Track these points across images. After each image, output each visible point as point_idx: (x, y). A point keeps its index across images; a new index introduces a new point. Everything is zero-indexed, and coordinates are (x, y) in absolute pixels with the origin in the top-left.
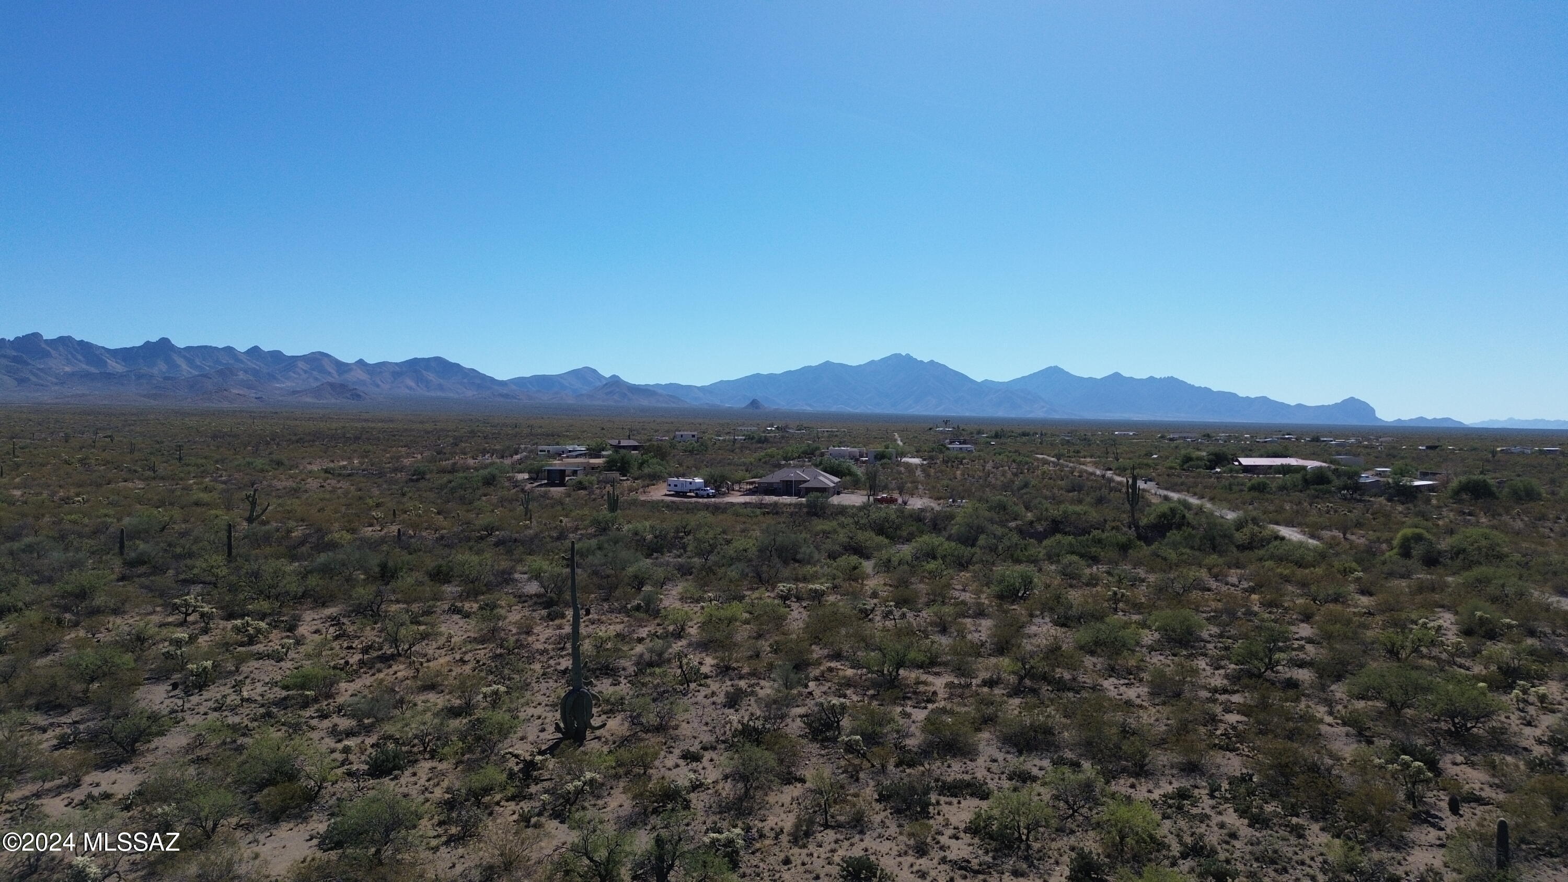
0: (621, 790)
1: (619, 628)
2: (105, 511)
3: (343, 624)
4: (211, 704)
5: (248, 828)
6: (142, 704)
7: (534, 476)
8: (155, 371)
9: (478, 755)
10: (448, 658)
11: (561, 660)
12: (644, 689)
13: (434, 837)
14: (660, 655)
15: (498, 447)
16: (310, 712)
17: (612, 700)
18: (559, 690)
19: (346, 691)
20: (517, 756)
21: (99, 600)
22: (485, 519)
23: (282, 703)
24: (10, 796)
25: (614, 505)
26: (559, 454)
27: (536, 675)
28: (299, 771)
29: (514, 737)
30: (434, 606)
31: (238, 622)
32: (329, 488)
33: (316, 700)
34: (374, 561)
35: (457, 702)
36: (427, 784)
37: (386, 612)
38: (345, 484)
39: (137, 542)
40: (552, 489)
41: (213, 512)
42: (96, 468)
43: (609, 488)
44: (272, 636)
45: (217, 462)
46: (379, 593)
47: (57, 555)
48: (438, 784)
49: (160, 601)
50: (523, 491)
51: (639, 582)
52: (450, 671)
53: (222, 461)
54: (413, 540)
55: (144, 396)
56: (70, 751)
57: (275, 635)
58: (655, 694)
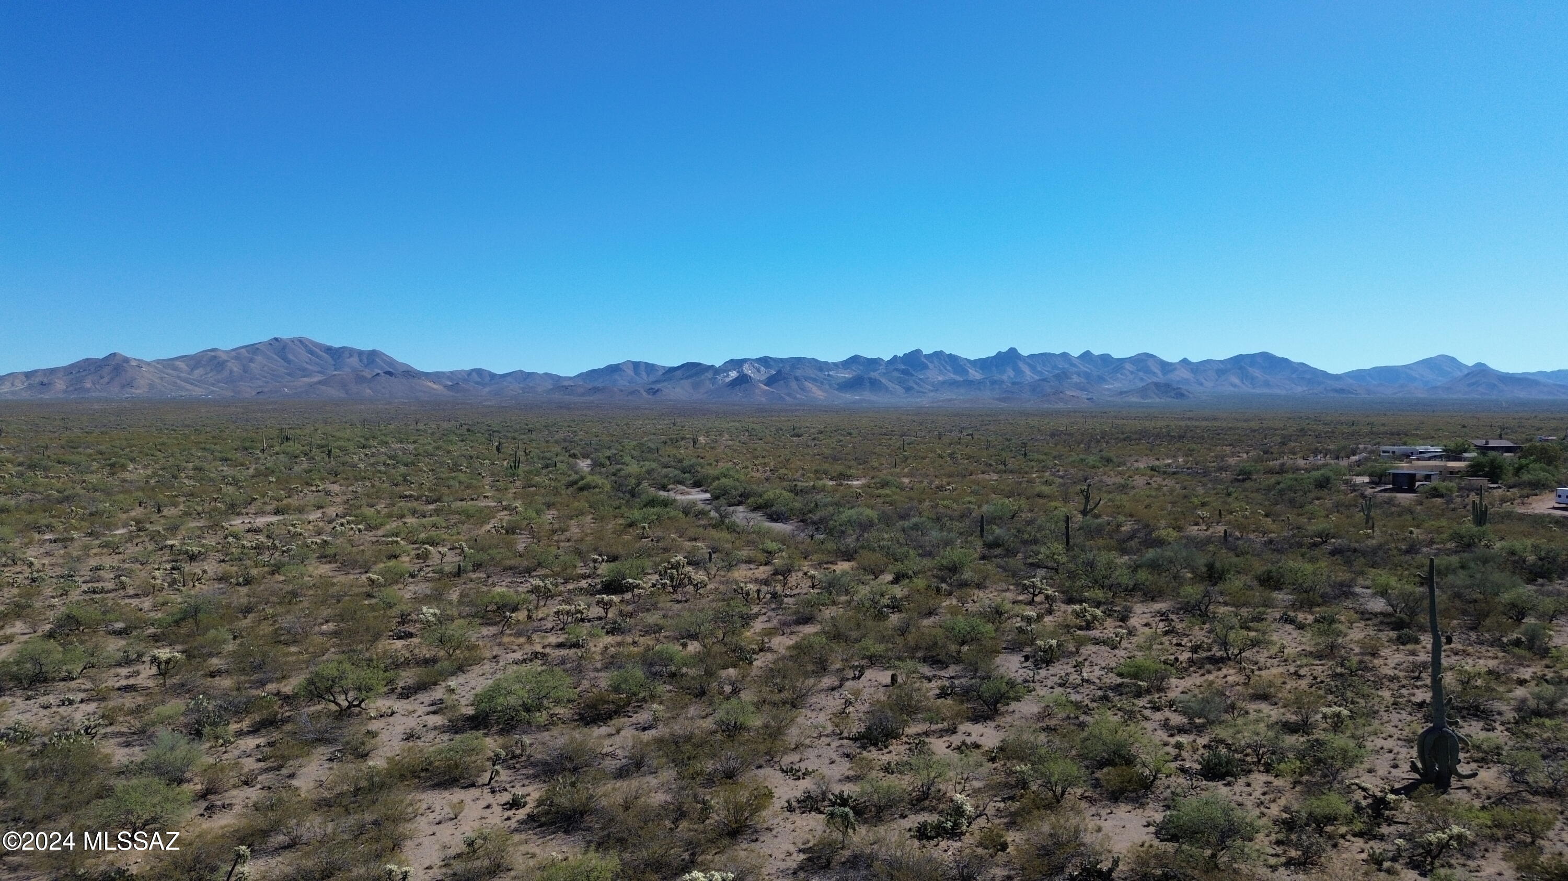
0: (1500, 855)
1: (1492, 664)
2: (968, 499)
3: (1172, 620)
4: (1056, 679)
5: (1091, 801)
6: (1002, 670)
7: (1376, 479)
8: (1005, 377)
9: (1317, 778)
10: (1281, 670)
11: (1416, 691)
12: (1529, 741)
13: (1272, 855)
14: (1551, 703)
15: (1331, 447)
16: (1142, 702)
17: (1485, 746)
18: (1414, 725)
19: (1177, 687)
20: (1364, 789)
21: (967, 575)
22: (1319, 525)
23: (1118, 688)
24: (908, 731)
25: (1481, 517)
26: (1407, 456)
27: (1385, 703)
28: (1135, 757)
29: (1362, 768)
30: (1264, 613)
31: (1077, 607)
32: (1155, 485)
33: (1148, 691)
34: (1201, 561)
35: (1293, 718)
36: (1262, 798)
37: (1214, 613)
38: (1170, 482)
39: (994, 527)
40: (1399, 495)
41: (1053, 504)
42: (961, 462)
43: (1473, 497)
44: (1106, 624)
45: (1055, 458)
46: (1207, 594)
47: (935, 534)
48: (1274, 801)
49: (1014, 581)
50: (1363, 496)
51: (1518, 612)
52: (1284, 683)
53: (1059, 457)
54: (1240, 542)
55: (997, 399)
56: (949, 701)
57: (1110, 623)
58: (1544, 750)
